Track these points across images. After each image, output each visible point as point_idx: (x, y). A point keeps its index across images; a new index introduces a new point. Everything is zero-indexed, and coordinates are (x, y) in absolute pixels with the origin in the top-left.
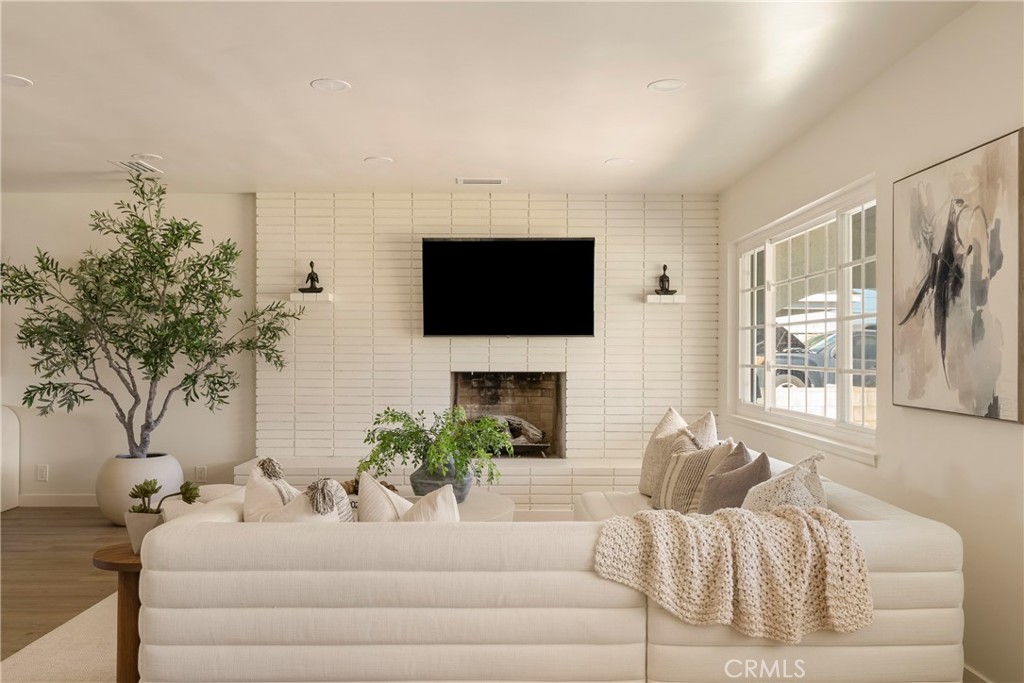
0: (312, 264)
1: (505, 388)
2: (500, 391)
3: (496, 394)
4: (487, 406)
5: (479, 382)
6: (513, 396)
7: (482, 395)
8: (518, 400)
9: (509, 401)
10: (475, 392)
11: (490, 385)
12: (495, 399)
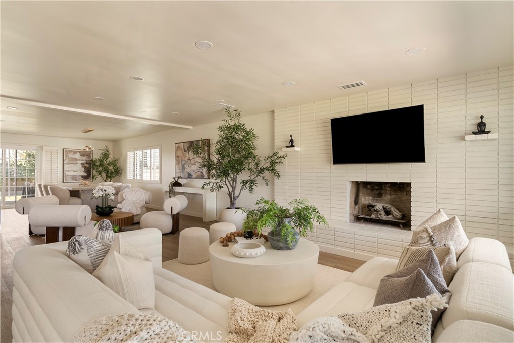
0: (291, 136)
1: (385, 190)
2: (383, 191)
3: (380, 193)
4: (376, 198)
5: (371, 187)
6: (390, 194)
7: (374, 193)
8: (393, 196)
9: (388, 197)
10: (370, 191)
11: (377, 188)
12: (380, 195)
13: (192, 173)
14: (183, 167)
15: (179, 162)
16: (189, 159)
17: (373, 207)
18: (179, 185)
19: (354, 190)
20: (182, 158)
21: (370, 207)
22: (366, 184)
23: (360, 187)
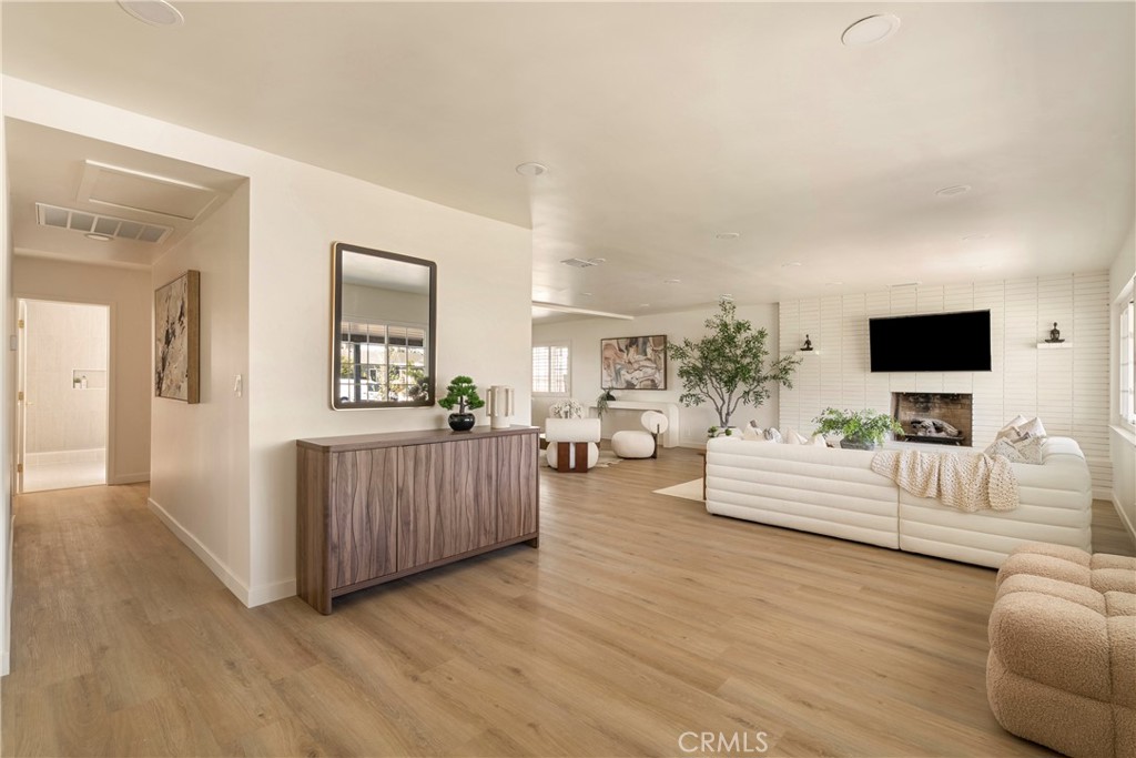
0: (807, 336)
1: (934, 402)
2: (930, 405)
3: (927, 406)
4: (922, 413)
6: (940, 408)
7: (917, 406)
8: (943, 411)
9: (937, 411)
10: (911, 404)
11: (923, 400)
12: (927, 409)
13: (635, 382)
14: (618, 373)
15: (609, 366)
16: (630, 362)
17: (920, 423)
18: (612, 398)
19: (894, 404)
20: (614, 360)
21: (915, 424)
22: (907, 396)
23: (901, 398)
